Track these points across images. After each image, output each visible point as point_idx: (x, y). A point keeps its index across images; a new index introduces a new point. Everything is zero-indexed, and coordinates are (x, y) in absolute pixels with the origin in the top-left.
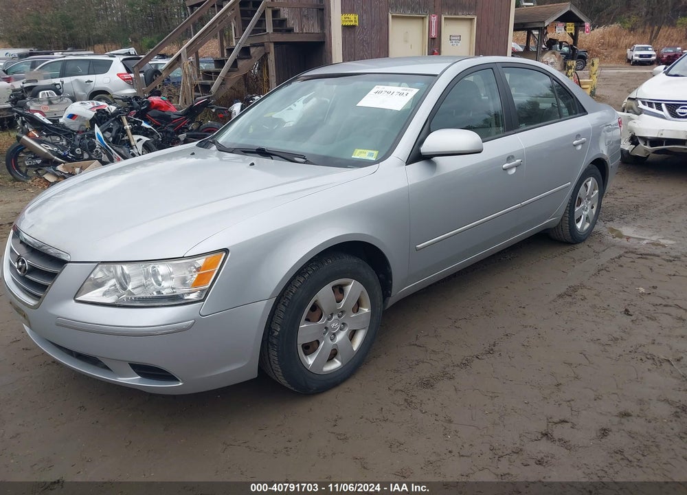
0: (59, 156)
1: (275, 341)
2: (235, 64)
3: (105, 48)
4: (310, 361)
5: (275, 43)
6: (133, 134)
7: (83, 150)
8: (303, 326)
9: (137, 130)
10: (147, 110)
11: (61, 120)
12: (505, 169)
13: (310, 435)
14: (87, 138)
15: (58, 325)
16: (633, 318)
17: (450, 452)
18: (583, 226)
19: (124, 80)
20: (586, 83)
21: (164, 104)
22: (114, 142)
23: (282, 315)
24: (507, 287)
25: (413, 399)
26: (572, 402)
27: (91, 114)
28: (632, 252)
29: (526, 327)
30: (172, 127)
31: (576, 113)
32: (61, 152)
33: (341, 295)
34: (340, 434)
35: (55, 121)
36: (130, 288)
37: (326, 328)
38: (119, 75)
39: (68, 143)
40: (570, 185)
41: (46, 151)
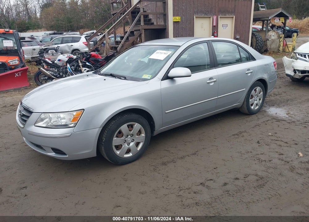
0: (54, 76)
1: (103, 144)
2: (128, 38)
3: (84, 30)
4: (118, 152)
5: (144, 29)
6: (83, 67)
7: (63, 73)
8: (115, 139)
9: (85, 66)
10: (89, 58)
11: (55, 62)
12: (208, 83)
13: (114, 179)
14: (65, 69)
15: (29, 134)
16: (260, 144)
17: (163, 187)
18: (254, 108)
19: (85, 45)
20: (290, 45)
21: (96, 55)
22: (75, 70)
23: (106, 134)
24: (213, 131)
25: (157, 169)
26: (218, 174)
27: (67, 59)
28: (275, 119)
29: (213, 146)
30: (99, 64)
31: (250, 60)
32: (55, 74)
33: (132, 128)
34: (125, 179)
35: (53, 62)
36: (52, 122)
37: (125, 140)
38: (83, 43)
39: (58, 71)
40: (245, 90)
41: (49, 74)
